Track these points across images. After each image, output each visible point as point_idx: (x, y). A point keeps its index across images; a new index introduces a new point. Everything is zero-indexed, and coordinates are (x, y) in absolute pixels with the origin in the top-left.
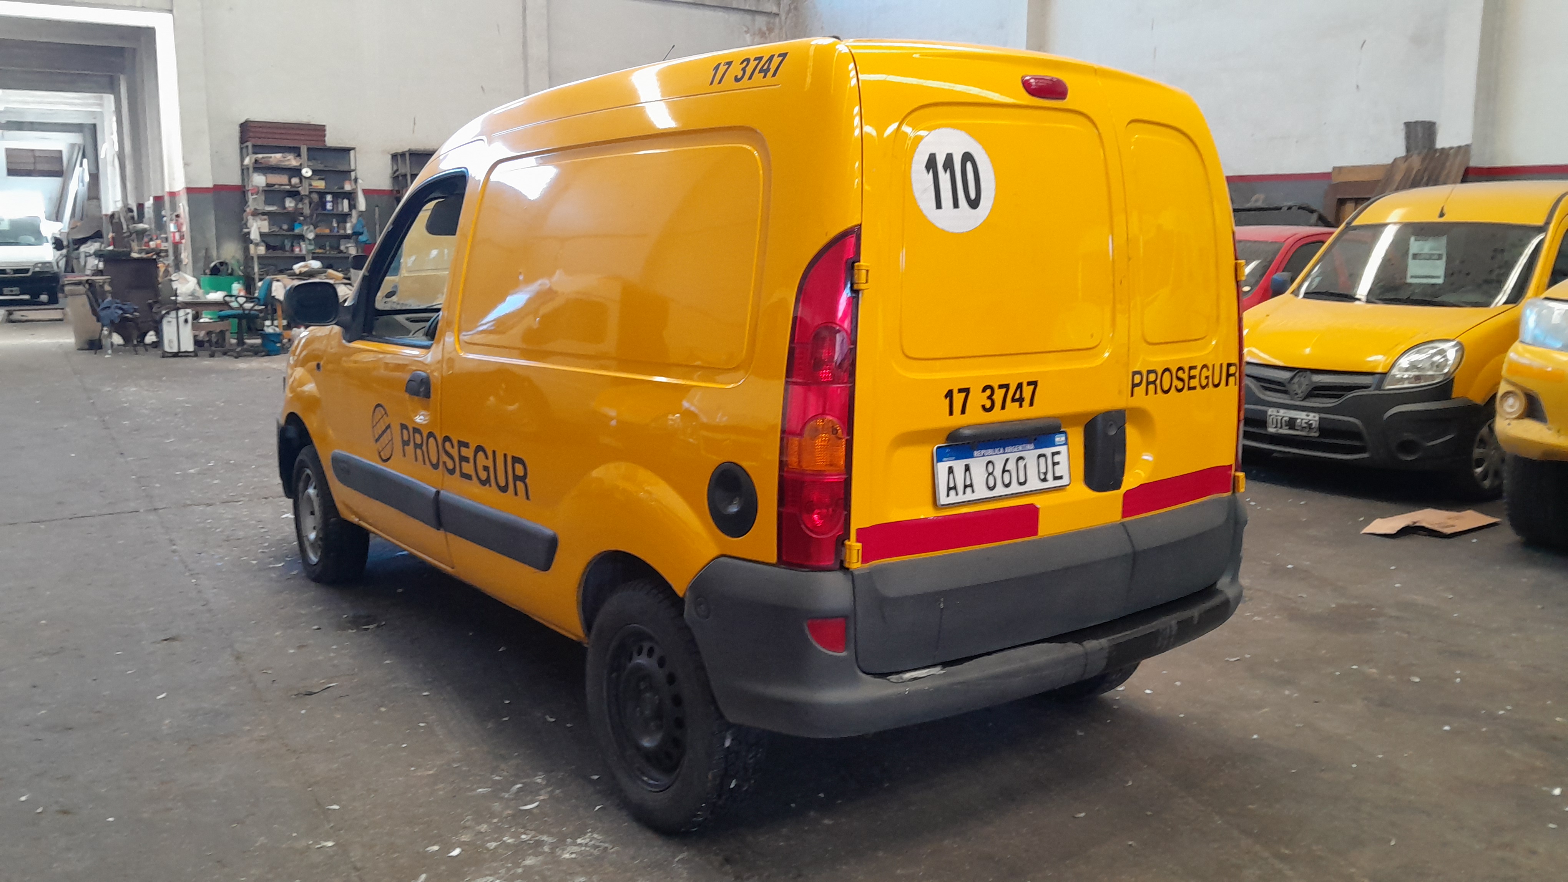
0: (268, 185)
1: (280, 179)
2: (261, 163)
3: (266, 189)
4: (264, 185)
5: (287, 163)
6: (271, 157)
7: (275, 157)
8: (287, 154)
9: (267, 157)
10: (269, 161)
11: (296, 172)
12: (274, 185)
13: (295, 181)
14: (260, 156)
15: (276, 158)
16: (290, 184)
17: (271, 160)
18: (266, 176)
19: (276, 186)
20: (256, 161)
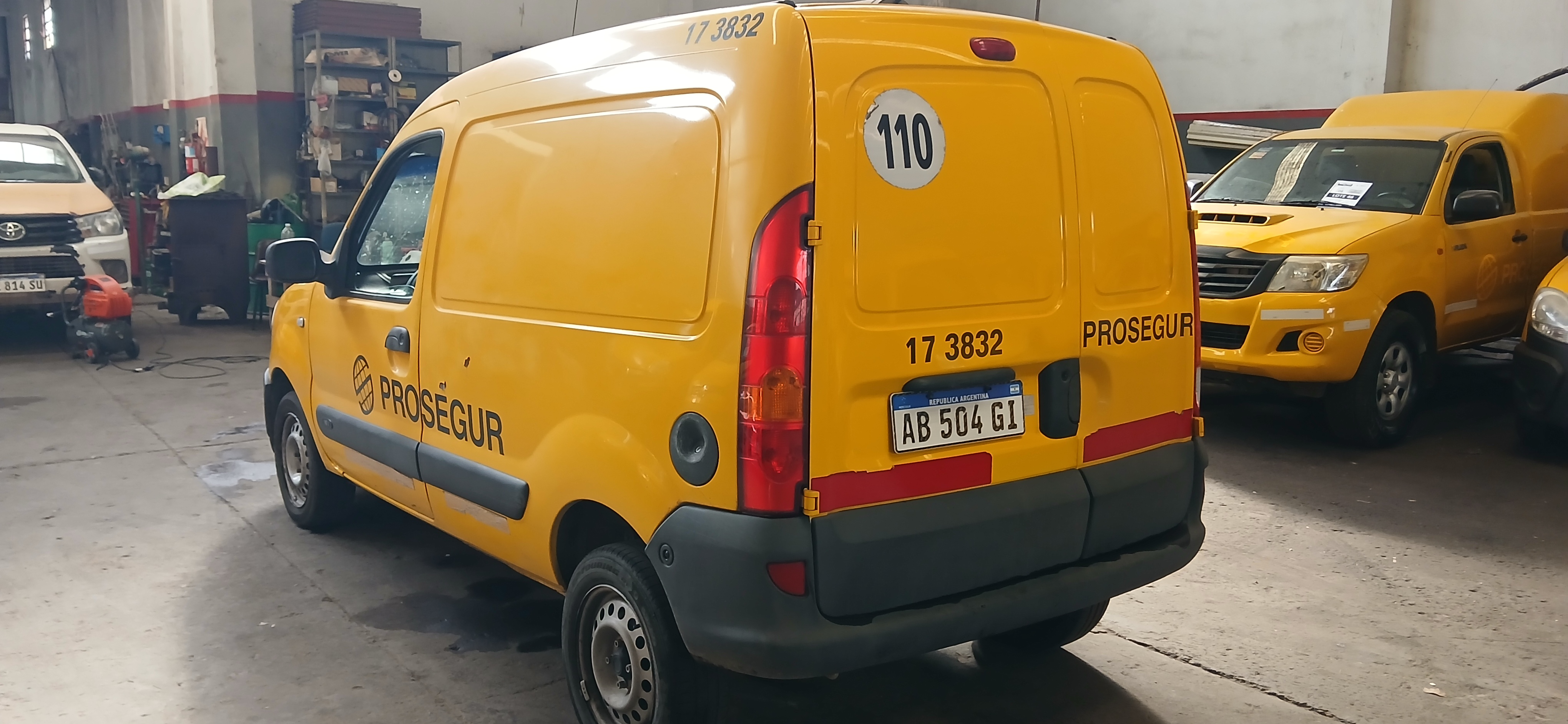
0: (341, 93)
1: (358, 85)
2: (332, 60)
3: (340, 98)
4: (337, 93)
5: (367, 62)
6: (346, 53)
7: (352, 52)
8: (368, 49)
9: (342, 53)
10: (344, 58)
11: (380, 74)
12: (349, 93)
13: (376, 87)
14: (332, 51)
15: (353, 54)
16: (370, 93)
17: (346, 56)
18: (337, 80)
19: (352, 95)
20: (326, 57)
